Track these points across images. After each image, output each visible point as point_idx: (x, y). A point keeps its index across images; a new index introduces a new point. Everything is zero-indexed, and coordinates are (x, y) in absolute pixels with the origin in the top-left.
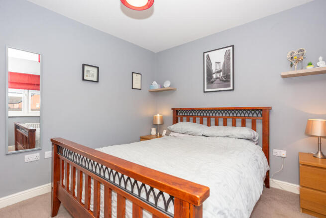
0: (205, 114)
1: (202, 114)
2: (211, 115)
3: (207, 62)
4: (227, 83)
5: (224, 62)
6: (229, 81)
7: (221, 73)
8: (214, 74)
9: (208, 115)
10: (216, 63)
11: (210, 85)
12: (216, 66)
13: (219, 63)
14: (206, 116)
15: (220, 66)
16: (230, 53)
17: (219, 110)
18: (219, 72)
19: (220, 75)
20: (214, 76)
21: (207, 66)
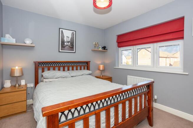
0: (62, 65)
1: (60, 65)
2: (65, 65)
3: (61, 35)
4: (72, 49)
5: (71, 38)
6: (73, 48)
7: (70, 43)
8: (65, 42)
9: (63, 65)
10: (67, 37)
11: (63, 48)
12: (67, 39)
13: (69, 37)
14: (62, 66)
15: (69, 39)
16: (74, 34)
17: (70, 62)
18: (68, 42)
19: (69, 44)
20: (66, 44)
21: (61, 37)
